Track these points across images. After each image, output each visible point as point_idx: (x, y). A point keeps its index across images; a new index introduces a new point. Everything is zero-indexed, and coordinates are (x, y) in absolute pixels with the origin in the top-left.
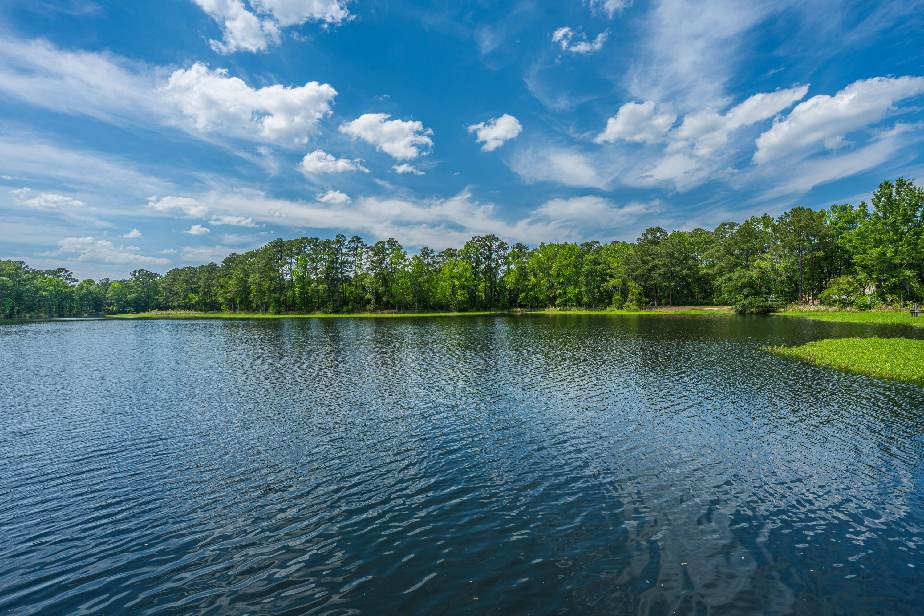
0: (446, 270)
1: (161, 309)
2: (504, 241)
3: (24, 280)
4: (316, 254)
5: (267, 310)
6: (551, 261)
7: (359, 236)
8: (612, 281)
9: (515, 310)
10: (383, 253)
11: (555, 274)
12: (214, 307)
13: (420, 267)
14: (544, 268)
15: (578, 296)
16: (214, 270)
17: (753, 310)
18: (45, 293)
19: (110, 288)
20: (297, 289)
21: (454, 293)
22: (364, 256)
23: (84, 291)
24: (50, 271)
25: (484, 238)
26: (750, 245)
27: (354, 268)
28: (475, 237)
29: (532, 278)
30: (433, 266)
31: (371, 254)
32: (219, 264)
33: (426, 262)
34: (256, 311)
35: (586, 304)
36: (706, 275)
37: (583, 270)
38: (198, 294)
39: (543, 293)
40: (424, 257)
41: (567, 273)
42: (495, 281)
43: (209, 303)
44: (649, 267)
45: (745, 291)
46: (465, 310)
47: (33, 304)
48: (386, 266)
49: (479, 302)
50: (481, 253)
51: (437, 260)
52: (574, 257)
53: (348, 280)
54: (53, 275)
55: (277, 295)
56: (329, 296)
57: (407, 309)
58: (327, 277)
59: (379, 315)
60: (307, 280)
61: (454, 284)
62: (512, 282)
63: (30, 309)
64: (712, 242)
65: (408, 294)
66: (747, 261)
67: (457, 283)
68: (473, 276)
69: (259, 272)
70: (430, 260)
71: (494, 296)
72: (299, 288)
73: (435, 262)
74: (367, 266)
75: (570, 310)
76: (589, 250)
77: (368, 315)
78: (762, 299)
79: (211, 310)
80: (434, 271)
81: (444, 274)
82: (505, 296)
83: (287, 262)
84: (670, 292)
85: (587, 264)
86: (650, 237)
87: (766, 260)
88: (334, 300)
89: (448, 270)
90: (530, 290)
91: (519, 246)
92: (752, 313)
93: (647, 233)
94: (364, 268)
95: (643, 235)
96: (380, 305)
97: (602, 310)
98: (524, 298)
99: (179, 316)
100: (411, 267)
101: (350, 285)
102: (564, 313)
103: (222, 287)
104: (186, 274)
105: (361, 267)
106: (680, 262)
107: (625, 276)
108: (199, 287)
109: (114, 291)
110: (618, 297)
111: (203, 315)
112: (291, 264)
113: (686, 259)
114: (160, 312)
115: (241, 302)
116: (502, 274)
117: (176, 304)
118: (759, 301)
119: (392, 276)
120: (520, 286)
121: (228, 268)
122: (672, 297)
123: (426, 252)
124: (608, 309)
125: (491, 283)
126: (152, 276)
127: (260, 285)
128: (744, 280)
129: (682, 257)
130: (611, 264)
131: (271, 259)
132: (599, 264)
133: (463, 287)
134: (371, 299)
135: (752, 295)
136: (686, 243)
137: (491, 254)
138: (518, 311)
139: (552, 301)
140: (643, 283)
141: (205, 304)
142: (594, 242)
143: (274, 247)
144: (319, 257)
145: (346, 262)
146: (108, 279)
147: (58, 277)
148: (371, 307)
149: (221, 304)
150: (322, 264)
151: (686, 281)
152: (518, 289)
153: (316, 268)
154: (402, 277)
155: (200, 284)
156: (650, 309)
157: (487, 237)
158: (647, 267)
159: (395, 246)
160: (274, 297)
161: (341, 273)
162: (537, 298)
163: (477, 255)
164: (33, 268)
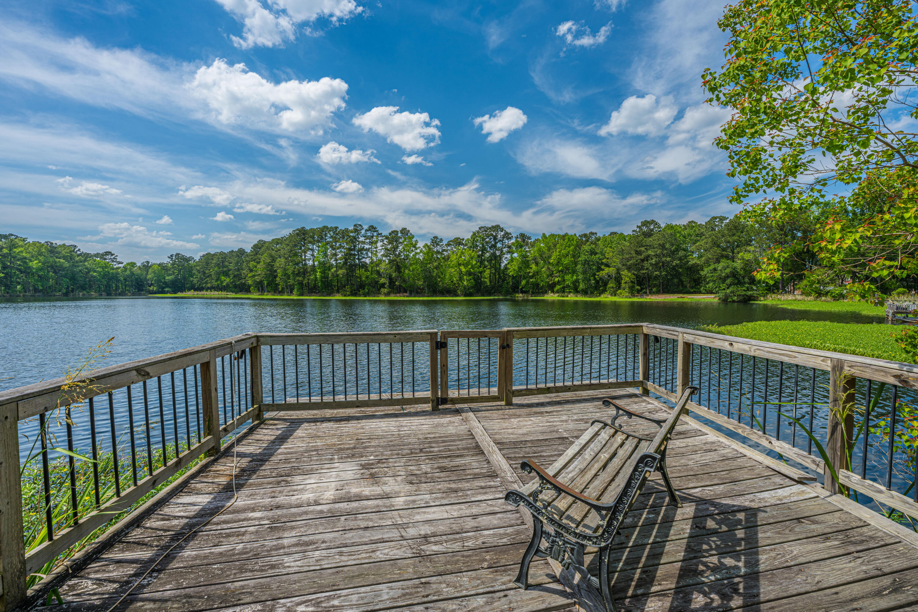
0: (454, 258)
1: (196, 290)
2: (508, 231)
3: (77, 262)
4: (336, 242)
5: (291, 292)
6: (551, 251)
7: (375, 226)
8: (607, 270)
9: (517, 295)
10: (396, 241)
11: (555, 262)
12: (244, 288)
13: (430, 254)
14: (544, 257)
15: (576, 283)
16: (243, 254)
17: (735, 298)
18: (95, 274)
19: (150, 270)
20: (318, 274)
21: (461, 279)
22: (379, 244)
23: (128, 272)
24: (98, 254)
25: (490, 228)
26: (736, 238)
27: (370, 255)
28: (482, 227)
29: (534, 266)
30: (442, 254)
31: (385, 242)
32: (248, 249)
33: (435, 250)
34: (281, 292)
35: (583, 290)
36: (695, 266)
37: (580, 259)
38: (229, 277)
39: (544, 280)
40: (433, 246)
41: (566, 261)
42: (500, 269)
43: (239, 285)
44: (642, 257)
45: (728, 281)
46: (471, 295)
47: (86, 284)
48: (399, 254)
49: (484, 287)
50: (487, 243)
51: (445, 248)
52: (572, 247)
53: (364, 266)
54: (101, 258)
55: (301, 279)
56: (348, 280)
57: (417, 293)
58: (345, 263)
59: (392, 298)
60: (327, 265)
61: (460, 270)
62: (514, 270)
63: (83, 288)
64: (702, 234)
65: (418, 280)
66: (733, 253)
67: (463, 269)
68: (479, 264)
69: (285, 257)
70: (439, 248)
71: (499, 282)
72: (320, 272)
73: (444, 250)
74: (382, 253)
75: (567, 296)
76: (587, 241)
77: (382, 298)
78: (744, 288)
79: (241, 291)
80: (443, 258)
81: (452, 261)
82: (508, 283)
83: (309, 249)
84: (661, 281)
85: (584, 254)
86: (645, 229)
87: (749, 252)
88: (352, 284)
89: (455, 257)
90: (532, 277)
91: (523, 236)
92: (734, 301)
93: (642, 225)
94: (379, 255)
95: (638, 227)
96: (393, 288)
97: (597, 296)
98: (525, 285)
99: (213, 296)
100: (421, 254)
101: (366, 270)
102: (561, 298)
103: (251, 271)
104: (218, 258)
105: (376, 254)
106: (673, 253)
107: (620, 266)
108: (230, 270)
109: (154, 272)
110: (611, 285)
111: (233, 295)
112: (312, 250)
113: (677, 250)
114: (196, 293)
115: (268, 285)
116: (506, 262)
117: (209, 285)
118: (741, 291)
119: (405, 262)
120: (522, 273)
121: (256, 254)
122: (663, 285)
123: (436, 241)
124: (602, 296)
125: (496, 270)
126: (187, 259)
127: (285, 270)
128: (728, 271)
129: (673, 248)
130: (606, 254)
131: (295, 246)
132: (596, 254)
133: (469, 273)
134: (385, 284)
135: (734, 284)
136: (678, 235)
137: (496, 243)
138: (520, 296)
139: (551, 287)
140: (635, 272)
141: (235, 286)
142: (592, 233)
143: (298, 234)
144: (338, 244)
145: (363, 249)
146: (148, 262)
147: (105, 259)
148: (386, 290)
149: (249, 286)
150: (341, 251)
151: (676, 271)
152: (521, 276)
153: (335, 255)
154: (414, 264)
155: (230, 267)
156: (642, 296)
157: (493, 227)
158: (640, 257)
159: (407, 234)
160: (298, 280)
161: (358, 259)
162: (538, 285)
163: (483, 244)
164: (85, 252)
